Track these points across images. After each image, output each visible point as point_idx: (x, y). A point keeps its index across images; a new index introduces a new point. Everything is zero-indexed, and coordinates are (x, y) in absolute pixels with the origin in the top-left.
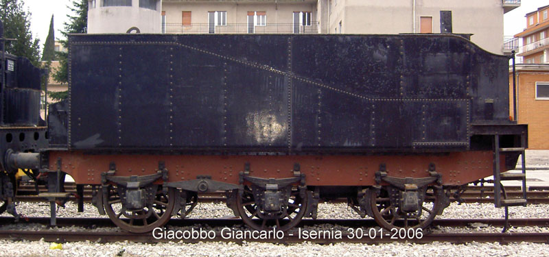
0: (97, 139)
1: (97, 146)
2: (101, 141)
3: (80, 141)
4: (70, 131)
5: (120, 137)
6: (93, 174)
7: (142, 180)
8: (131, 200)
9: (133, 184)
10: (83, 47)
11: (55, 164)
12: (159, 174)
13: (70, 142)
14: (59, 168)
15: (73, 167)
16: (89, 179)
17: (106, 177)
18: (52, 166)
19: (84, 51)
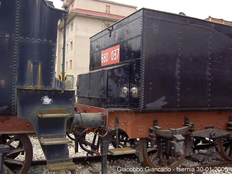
2: (166, 103)
3: (151, 103)
4: (143, 94)
5: (179, 100)
6: (142, 130)
7: (179, 132)
8: (178, 150)
9: (180, 137)
10: (154, 21)
11: (113, 123)
12: (190, 127)
13: (143, 104)
14: (117, 126)
15: (128, 124)
16: (139, 134)
17: (156, 132)
18: (111, 124)
19: (155, 25)
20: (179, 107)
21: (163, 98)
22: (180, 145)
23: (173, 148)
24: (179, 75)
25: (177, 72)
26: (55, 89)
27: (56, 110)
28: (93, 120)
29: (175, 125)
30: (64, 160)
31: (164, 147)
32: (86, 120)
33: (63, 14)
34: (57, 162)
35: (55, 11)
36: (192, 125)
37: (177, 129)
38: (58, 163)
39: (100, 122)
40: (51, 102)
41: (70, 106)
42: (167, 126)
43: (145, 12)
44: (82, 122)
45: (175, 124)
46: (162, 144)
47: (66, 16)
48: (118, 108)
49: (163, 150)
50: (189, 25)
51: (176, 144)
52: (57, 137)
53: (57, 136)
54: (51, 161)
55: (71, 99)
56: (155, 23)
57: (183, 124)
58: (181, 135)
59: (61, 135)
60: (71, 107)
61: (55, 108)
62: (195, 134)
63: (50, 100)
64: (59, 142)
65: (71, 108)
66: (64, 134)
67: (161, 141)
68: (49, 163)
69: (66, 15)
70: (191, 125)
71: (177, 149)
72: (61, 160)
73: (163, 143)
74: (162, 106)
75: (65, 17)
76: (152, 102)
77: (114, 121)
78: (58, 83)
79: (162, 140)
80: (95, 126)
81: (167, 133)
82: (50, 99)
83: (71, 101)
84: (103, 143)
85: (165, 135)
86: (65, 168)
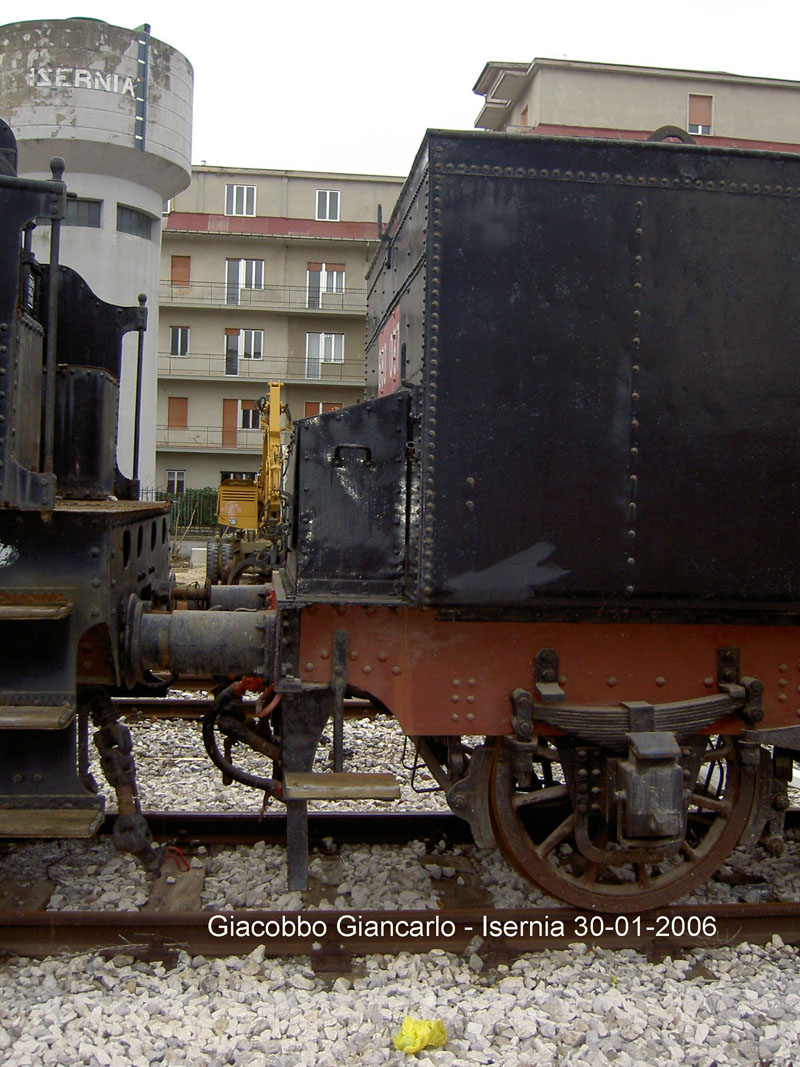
0: (541, 564)
1: (539, 592)
2: (555, 573)
3: (471, 574)
4: (429, 529)
5: (630, 560)
6: (471, 698)
7: (671, 720)
8: (648, 805)
9: (660, 742)
10: (491, 185)
11: (323, 658)
12: (734, 699)
13: (428, 576)
14: (339, 674)
15: (396, 669)
16: (456, 716)
17: (533, 710)
18: (310, 665)
19: (496, 203)
20: (634, 595)
21: (543, 550)
22: (654, 781)
23: (621, 794)
24: (634, 437)
25: (622, 424)
26: (11, 505)
27: (30, 593)
28: (222, 641)
29: (659, 685)
30: (68, 800)
31: (595, 789)
32: (189, 638)
33: (43, 197)
34: (37, 804)
35: (8, 190)
36: (747, 690)
37: (658, 707)
38: (42, 808)
39: (252, 650)
40: (10, 558)
41: (93, 578)
42: (611, 686)
43: (440, 148)
44: (169, 646)
45: (661, 679)
46: (583, 771)
47: (53, 207)
48: (349, 592)
49: (588, 804)
50: (694, 190)
51: (635, 775)
52: (36, 702)
53: (35, 697)
54: (14, 799)
55: (95, 550)
56: (495, 196)
57: (709, 680)
58: (670, 735)
59: (50, 696)
60: (96, 581)
61: (26, 582)
62: (775, 735)
63: (9, 550)
64: (19, 719)
65: (96, 587)
66: (68, 692)
67: (581, 757)
68: (7, 805)
69: (56, 202)
70: (741, 689)
71: (637, 803)
72: (54, 800)
73: (589, 769)
74: (532, 587)
75: (47, 211)
76: (477, 570)
77: (325, 652)
78: (23, 482)
79: (582, 753)
80: (232, 668)
81: (600, 720)
82: (5, 547)
83: (95, 555)
84: (285, 748)
85: (588, 731)
86: (44, 828)
